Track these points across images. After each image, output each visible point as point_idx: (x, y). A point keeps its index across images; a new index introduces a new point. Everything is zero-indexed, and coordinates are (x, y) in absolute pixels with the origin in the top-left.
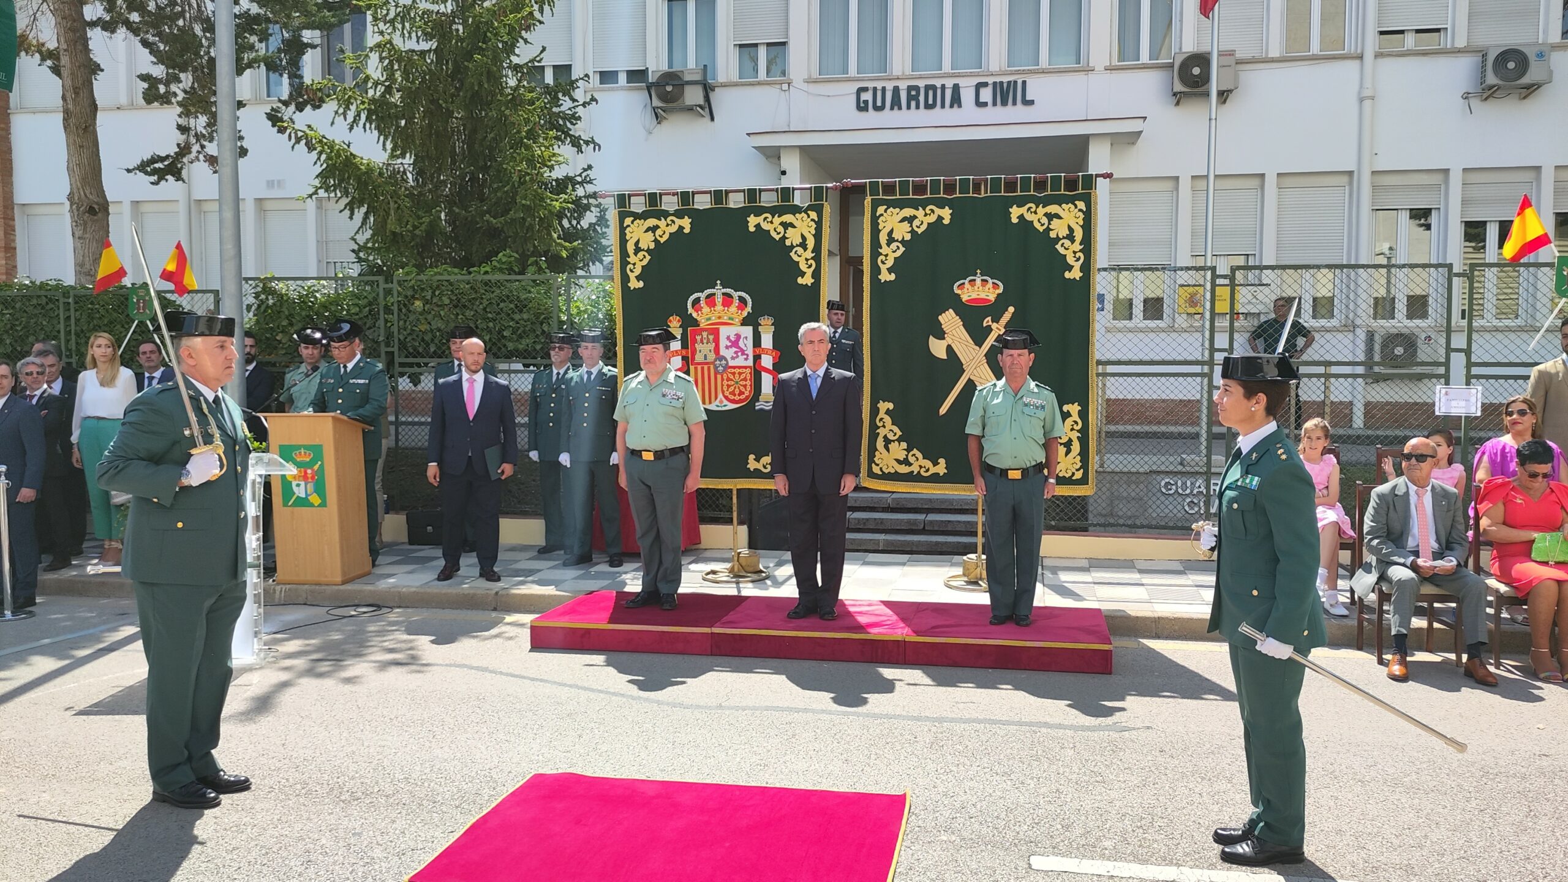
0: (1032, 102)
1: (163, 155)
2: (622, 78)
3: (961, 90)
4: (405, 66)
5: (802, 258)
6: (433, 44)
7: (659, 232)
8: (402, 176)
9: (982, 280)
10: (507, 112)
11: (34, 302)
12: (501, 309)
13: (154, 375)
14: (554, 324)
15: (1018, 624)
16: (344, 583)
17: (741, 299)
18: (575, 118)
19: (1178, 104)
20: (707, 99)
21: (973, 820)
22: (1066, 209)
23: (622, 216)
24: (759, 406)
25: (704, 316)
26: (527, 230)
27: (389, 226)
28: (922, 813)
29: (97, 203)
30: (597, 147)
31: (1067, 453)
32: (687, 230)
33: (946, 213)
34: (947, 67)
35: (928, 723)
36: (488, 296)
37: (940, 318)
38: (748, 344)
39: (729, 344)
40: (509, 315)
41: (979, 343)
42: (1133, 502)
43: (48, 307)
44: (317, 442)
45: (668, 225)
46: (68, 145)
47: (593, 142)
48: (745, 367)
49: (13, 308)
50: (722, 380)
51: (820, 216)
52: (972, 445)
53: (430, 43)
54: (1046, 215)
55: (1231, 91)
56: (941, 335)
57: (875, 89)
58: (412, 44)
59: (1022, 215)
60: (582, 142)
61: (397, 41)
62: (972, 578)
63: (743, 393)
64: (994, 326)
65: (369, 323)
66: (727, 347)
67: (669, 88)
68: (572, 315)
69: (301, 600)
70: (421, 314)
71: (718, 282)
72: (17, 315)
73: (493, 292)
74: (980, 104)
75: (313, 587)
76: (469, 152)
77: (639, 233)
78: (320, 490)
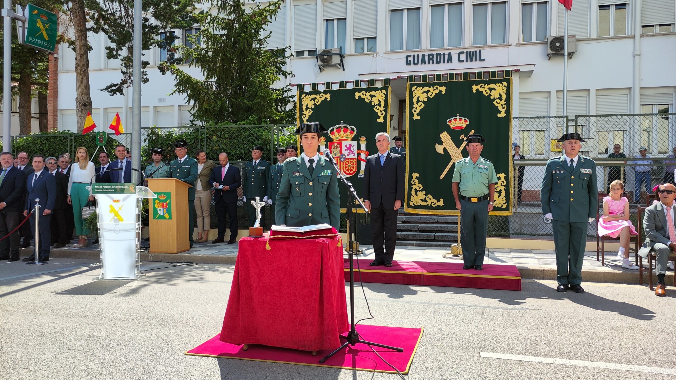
0: (484, 60)
1: (115, 84)
2: (306, 54)
3: (452, 55)
4: (213, 40)
5: (379, 110)
6: (225, 32)
7: (316, 100)
8: (211, 87)
9: (460, 118)
10: (255, 57)
11: (58, 139)
12: (250, 140)
13: (105, 166)
14: (272, 146)
15: (476, 269)
16: (177, 253)
17: (352, 129)
18: (284, 63)
19: (549, 59)
20: (342, 61)
21: (453, 339)
22: (498, 86)
23: (301, 94)
24: (359, 176)
25: (335, 137)
26: (262, 107)
27: (204, 106)
28: (429, 335)
29: (87, 102)
30: (293, 76)
31: (499, 196)
32: (328, 99)
33: (443, 89)
34: (446, 46)
35: (433, 305)
36: (244, 134)
37: (440, 135)
38: (355, 149)
39: (346, 149)
40: (253, 142)
41: (458, 146)
42: (531, 227)
43: (64, 141)
44: (169, 191)
45: (320, 97)
46: (77, 78)
47: (291, 73)
48: (353, 159)
49: (50, 141)
50: (343, 164)
51: (387, 92)
52: (454, 187)
53: (225, 31)
54: (489, 88)
55: (573, 53)
56: (441, 143)
57: (414, 56)
58: (217, 32)
59: (478, 89)
60: (287, 73)
61: (211, 30)
62: (455, 253)
63: (352, 170)
64: (465, 139)
65: (194, 146)
66: (345, 150)
67: (325, 57)
68: (279, 142)
69: (159, 260)
70: (216, 142)
71: (342, 122)
72: (51, 144)
73: (246, 132)
74: (460, 61)
75: (165, 254)
76: (239, 77)
77: (308, 101)
78: (169, 212)
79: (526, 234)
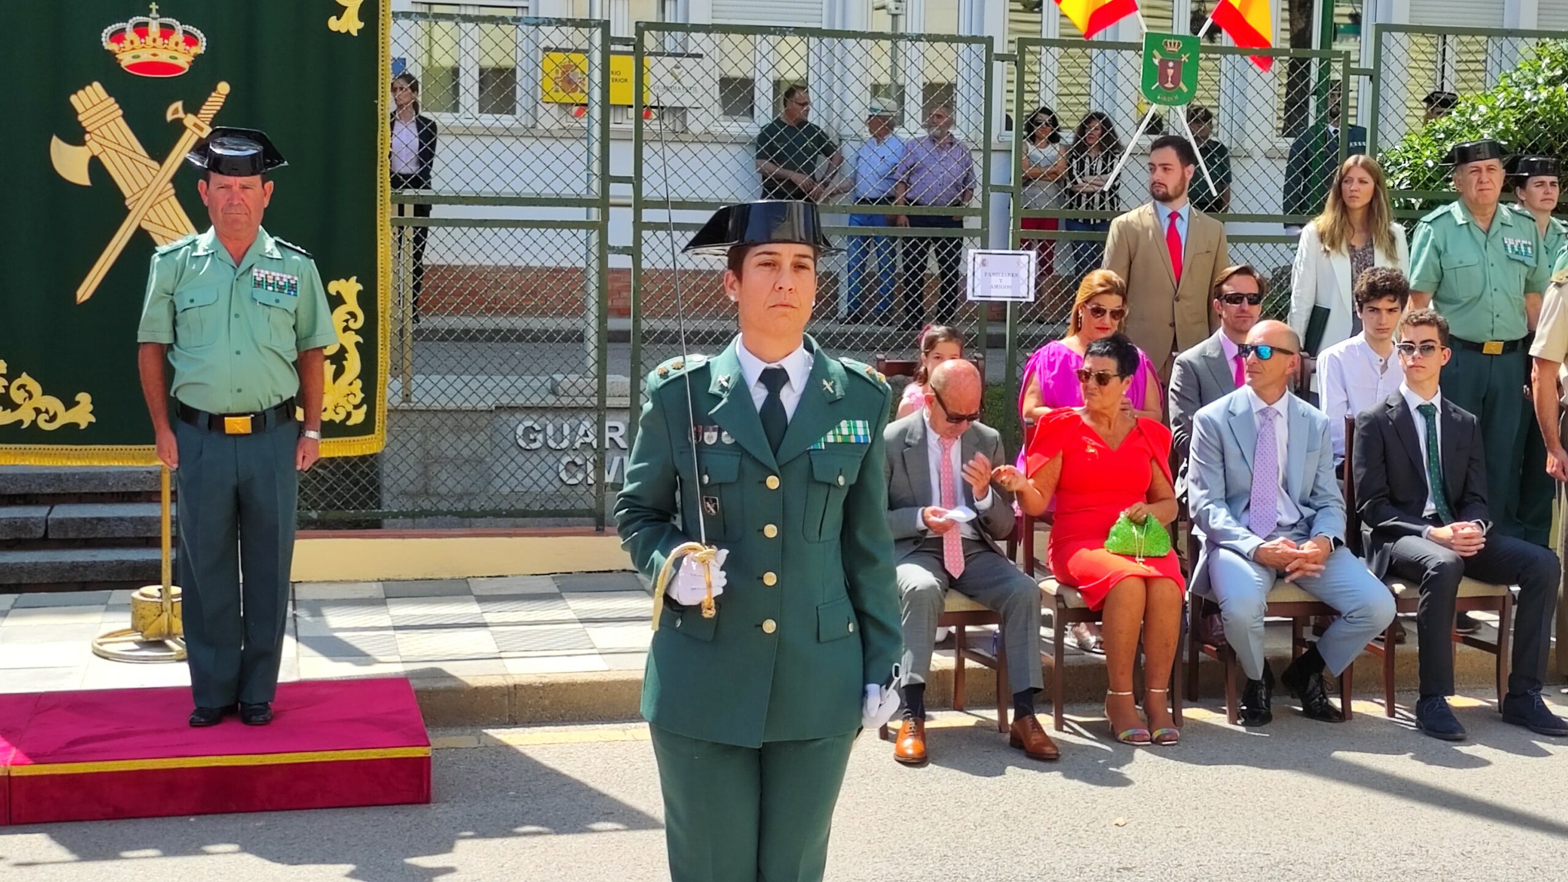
9: (162, 25)
15: (247, 721)
31: (338, 375)
37: (73, 99)
41: (160, 154)
42: (466, 468)
52: (150, 365)
56: (76, 135)
62: (152, 634)
64: (189, 120)
79: (449, 512)
